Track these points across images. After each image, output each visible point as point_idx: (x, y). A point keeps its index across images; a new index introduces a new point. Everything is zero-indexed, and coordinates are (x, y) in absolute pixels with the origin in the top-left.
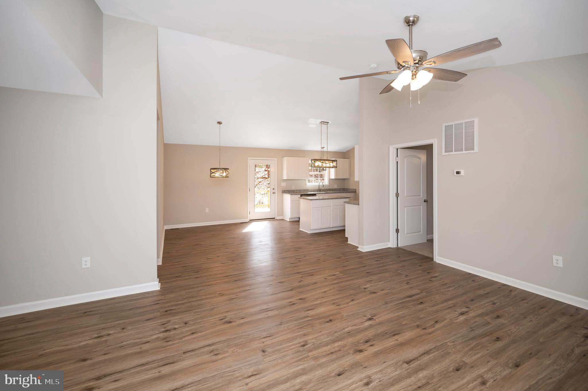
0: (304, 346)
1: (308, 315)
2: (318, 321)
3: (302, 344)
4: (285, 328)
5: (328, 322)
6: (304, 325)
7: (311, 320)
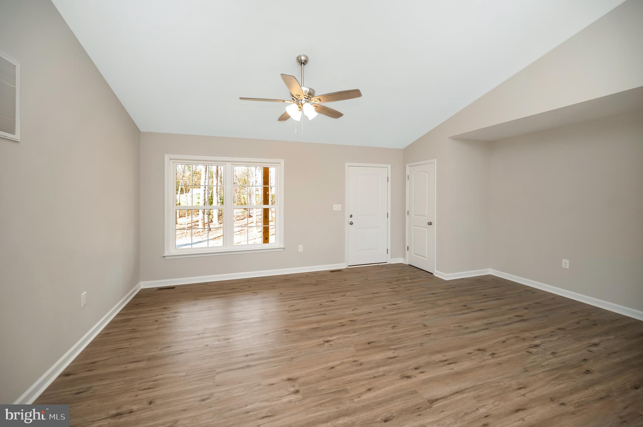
0: (394, 326)
1: (394, 351)
2: (383, 344)
3: (395, 328)
4: (415, 340)
5: (372, 342)
6: (396, 341)
7: (390, 345)
